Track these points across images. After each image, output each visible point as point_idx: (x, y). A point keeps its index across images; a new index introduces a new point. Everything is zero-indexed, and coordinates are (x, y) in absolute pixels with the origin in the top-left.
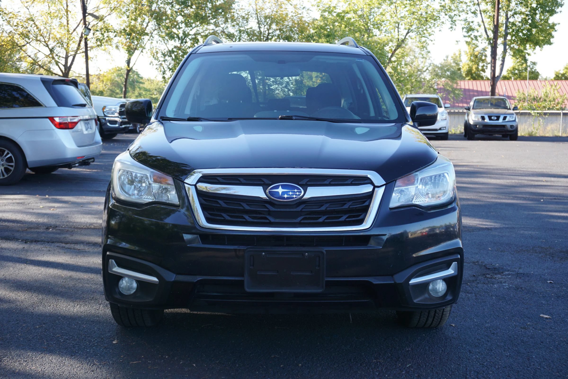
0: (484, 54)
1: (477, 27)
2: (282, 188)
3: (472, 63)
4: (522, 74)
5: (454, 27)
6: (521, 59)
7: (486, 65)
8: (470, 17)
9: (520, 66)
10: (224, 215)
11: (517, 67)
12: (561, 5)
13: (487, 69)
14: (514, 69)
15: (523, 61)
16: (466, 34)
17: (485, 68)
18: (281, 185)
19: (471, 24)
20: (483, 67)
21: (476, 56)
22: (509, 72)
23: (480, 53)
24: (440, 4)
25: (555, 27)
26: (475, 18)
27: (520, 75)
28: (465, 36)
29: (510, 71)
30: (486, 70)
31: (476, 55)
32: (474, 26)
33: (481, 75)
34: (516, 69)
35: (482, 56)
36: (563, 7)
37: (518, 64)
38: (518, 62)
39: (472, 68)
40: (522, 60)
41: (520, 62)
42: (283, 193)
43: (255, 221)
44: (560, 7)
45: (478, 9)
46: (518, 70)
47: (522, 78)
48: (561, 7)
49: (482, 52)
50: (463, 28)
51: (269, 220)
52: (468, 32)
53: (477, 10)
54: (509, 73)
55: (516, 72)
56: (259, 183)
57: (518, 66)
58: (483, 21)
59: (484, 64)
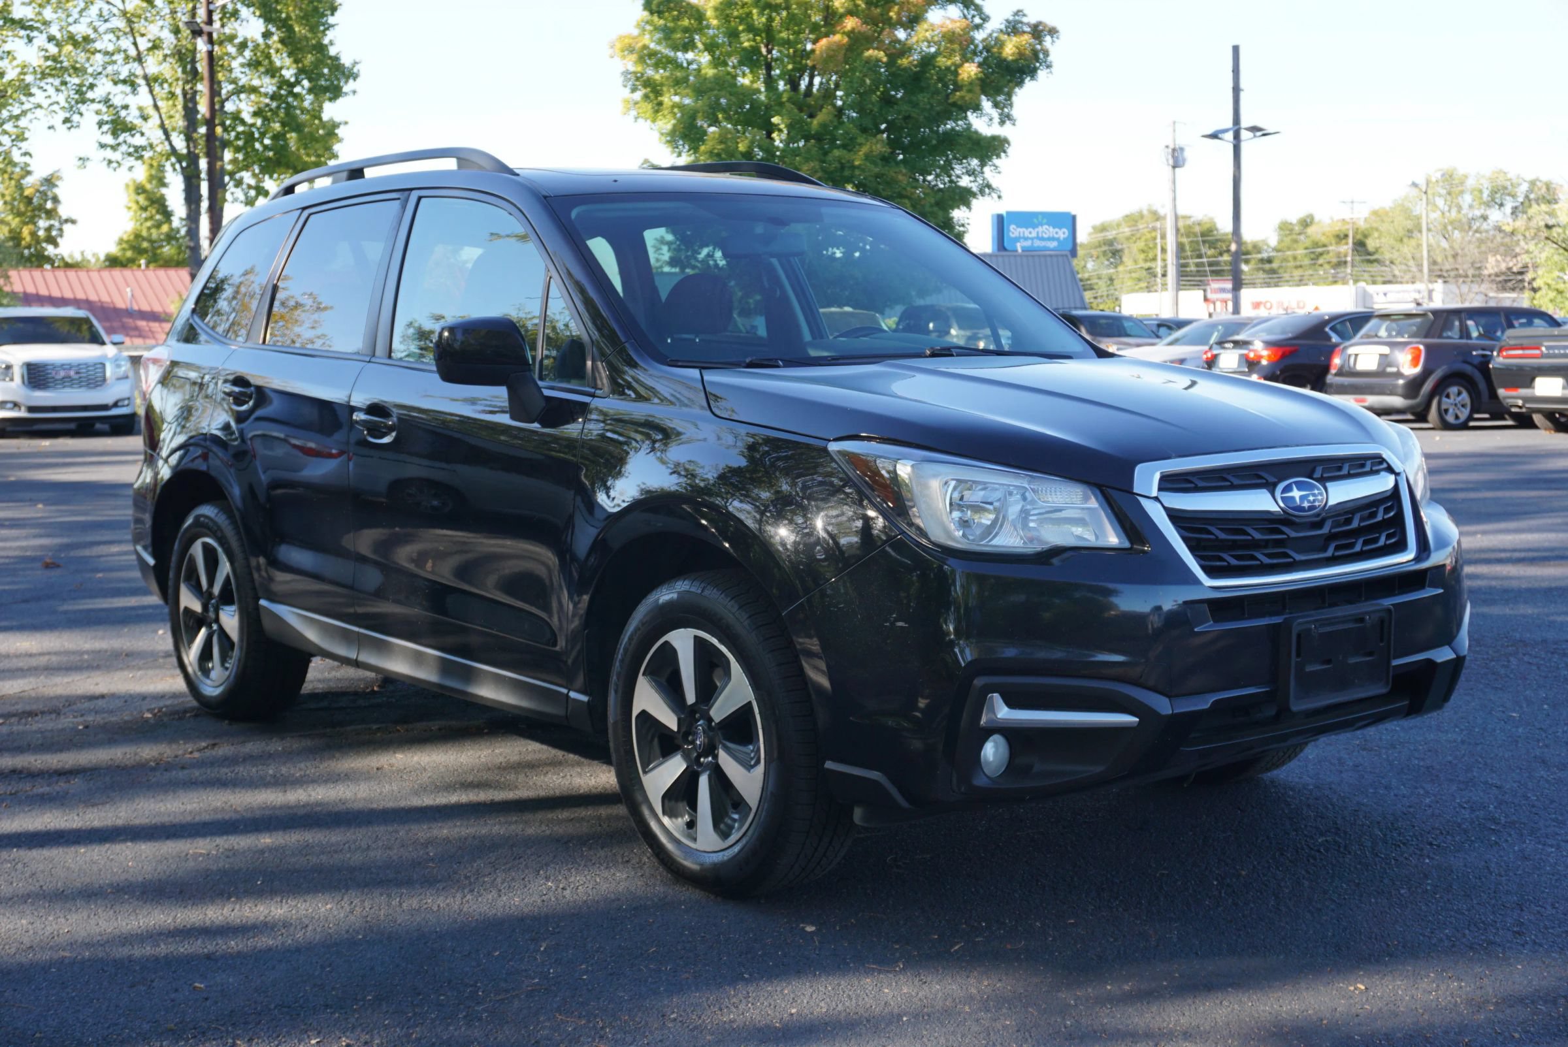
0: (50, 194)
1: (138, 122)
2: (1299, 489)
3: (17, 220)
4: (159, 251)
5: (76, 118)
6: (154, 211)
7: (57, 224)
8: (119, 96)
9: (154, 232)
10: (1225, 556)
11: (144, 233)
12: (355, 77)
13: (61, 236)
14: (138, 236)
15: (158, 217)
16: (109, 139)
17: (54, 233)
18: (1295, 483)
19: (123, 113)
20: (49, 229)
21: (29, 200)
22: (125, 246)
23: (40, 192)
24: (43, 53)
25: (337, 131)
26: (131, 96)
27: (155, 255)
28: (103, 146)
29: (127, 242)
30: (59, 240)
31: (27, 197)
32: (132, 117)
33: (46, 253)
34: (144, 239)
35: (46, 201)
36: (358, 80)
37: (149, 224)
38: (146, 219)
39: (20, 233)
40: (158, 212)
41: (151, 218)
42: (1302, 498)
43: (1275, 561)
44: (351, 81)
45: (139, 72)
46: (151, 241)
47: (161, 262)
48: (355, 79)
49: (42, 189)
50: (100, 124)
51: (1291, 557)
52: (115, 134)
53: (136, 76)
54: (124, 249)
55: (145, 245)
56: (1254, 482)
57: (149, 229)
58: (156, 107)
59: (52, 222)
